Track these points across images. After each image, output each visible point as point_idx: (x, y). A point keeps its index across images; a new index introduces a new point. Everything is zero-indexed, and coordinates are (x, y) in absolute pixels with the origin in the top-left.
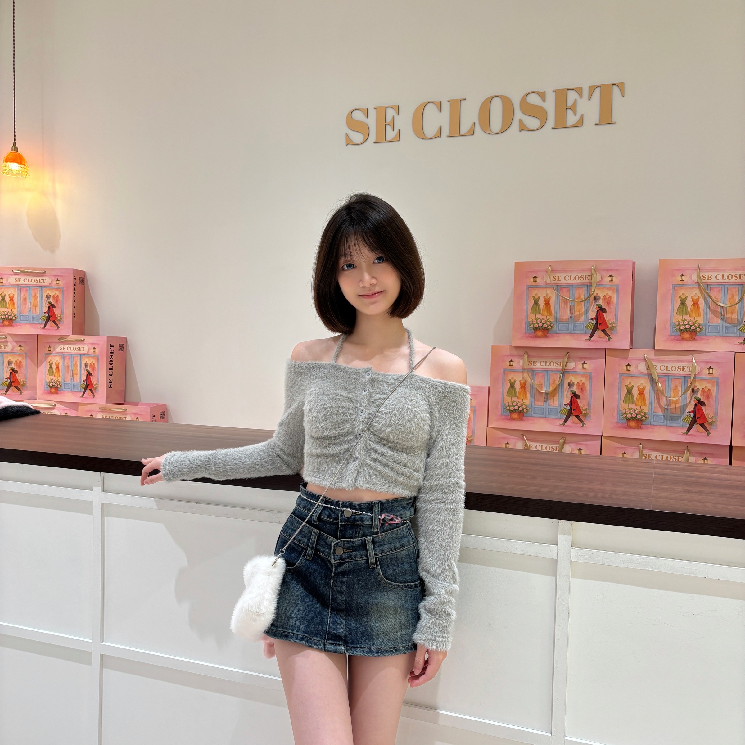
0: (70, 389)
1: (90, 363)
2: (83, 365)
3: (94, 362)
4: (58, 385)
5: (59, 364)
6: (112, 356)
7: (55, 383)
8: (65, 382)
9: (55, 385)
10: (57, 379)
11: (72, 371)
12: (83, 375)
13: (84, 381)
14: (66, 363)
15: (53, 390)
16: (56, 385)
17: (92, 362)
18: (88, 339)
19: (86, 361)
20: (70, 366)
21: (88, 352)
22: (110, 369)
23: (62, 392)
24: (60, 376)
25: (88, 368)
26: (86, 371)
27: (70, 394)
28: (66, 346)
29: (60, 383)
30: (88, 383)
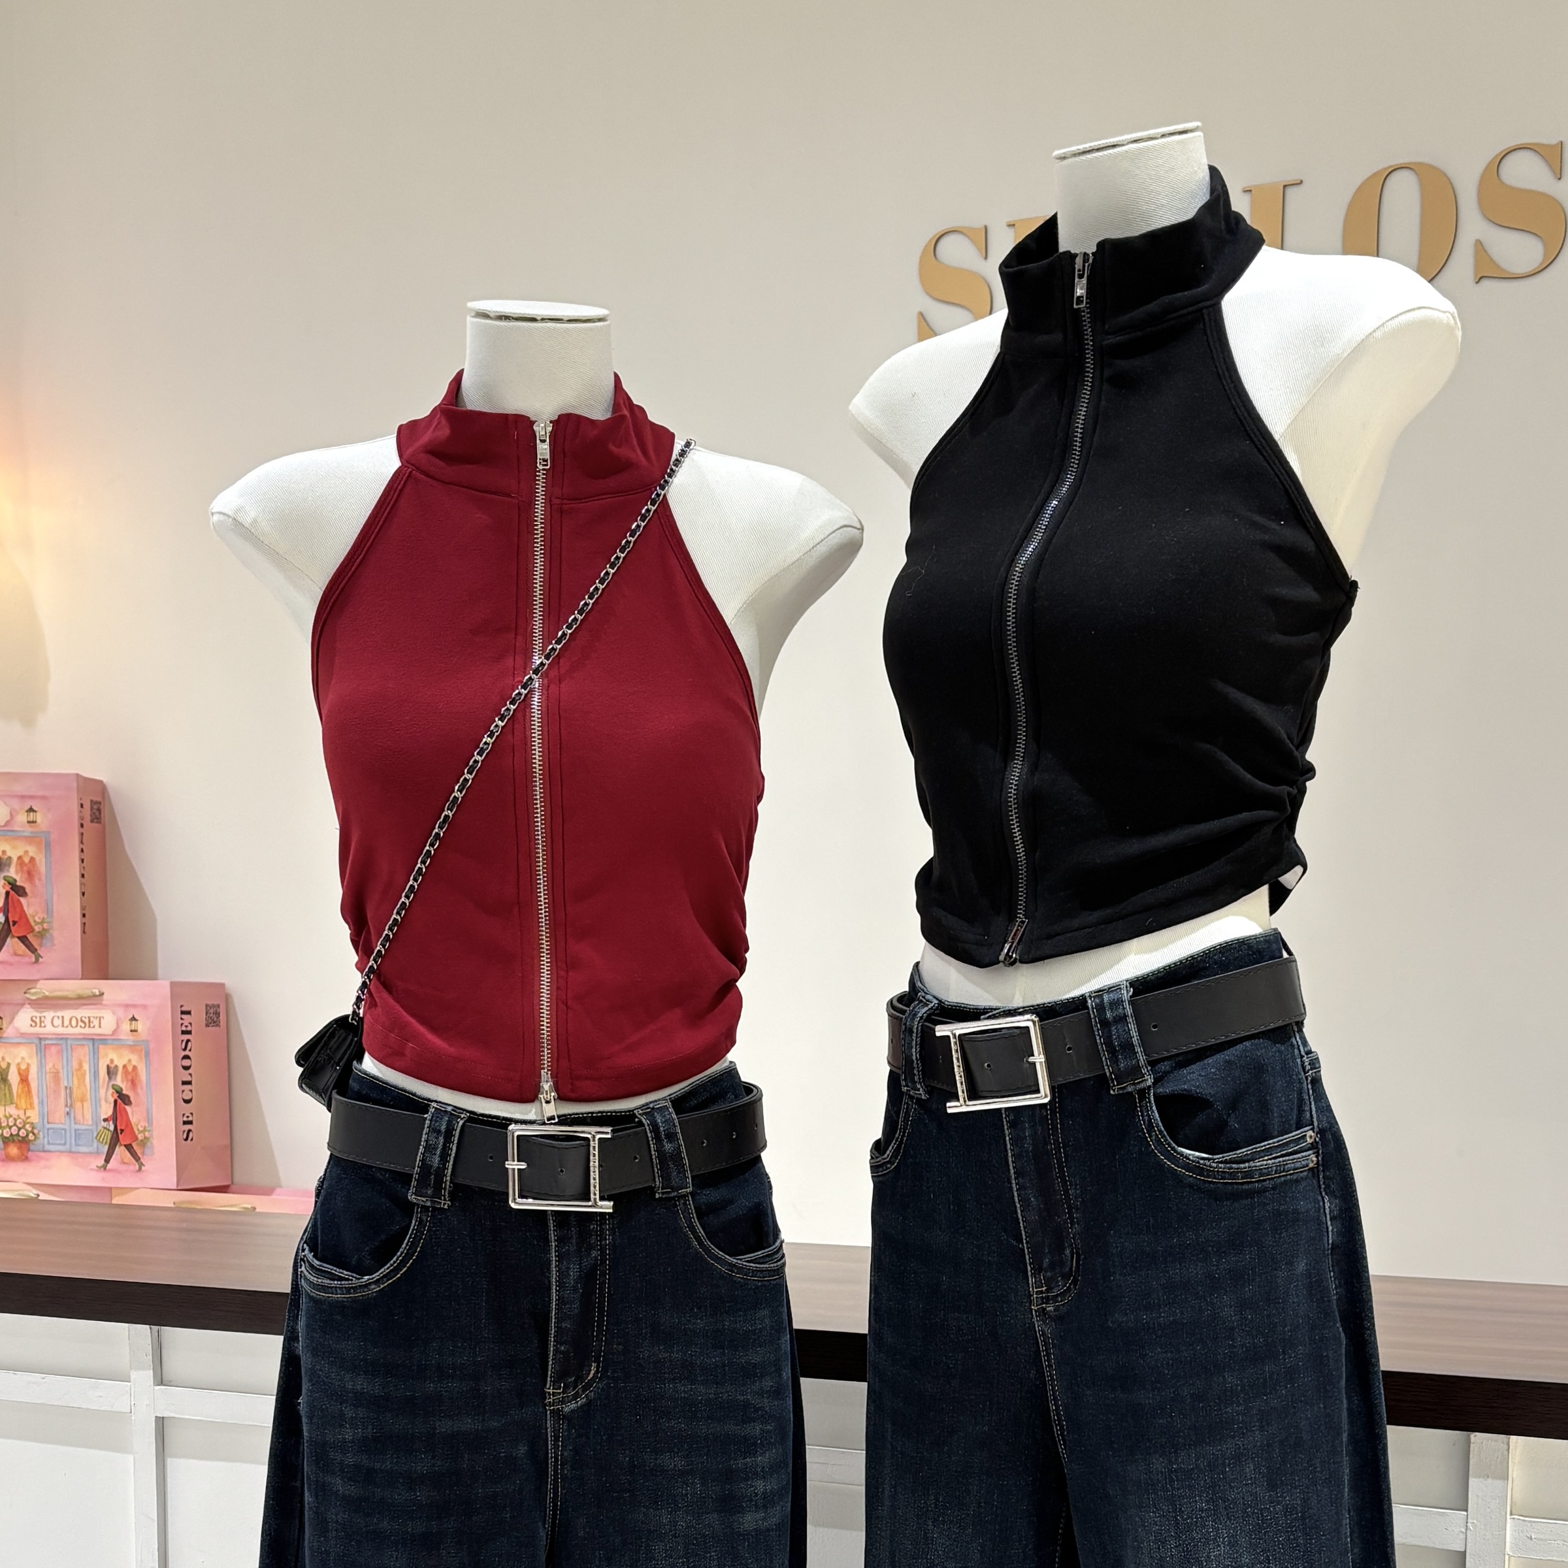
0: (65, 1144)
2: (103, 1072)
4: (27, 1135)
5: (28, 1069)
6: (188, 1041)
7: (19, 1129)
9: (18, 1135)
12: (103, 1102)
13: (105, 1120)
14: (49, 1066)
15: (13, 1150)
16: (23, 1133)
17: (130, 1061)
18: (115, 990)
19: (112, 1061)
21: (115, 1032)
22: (184, 1083)
23: (43, 1154)
24: (32, 1106)
26: (111, 1091)
27: (65, 1161)
28: (49, 1015)
29: (33, 1128)
30: (119, 1128)
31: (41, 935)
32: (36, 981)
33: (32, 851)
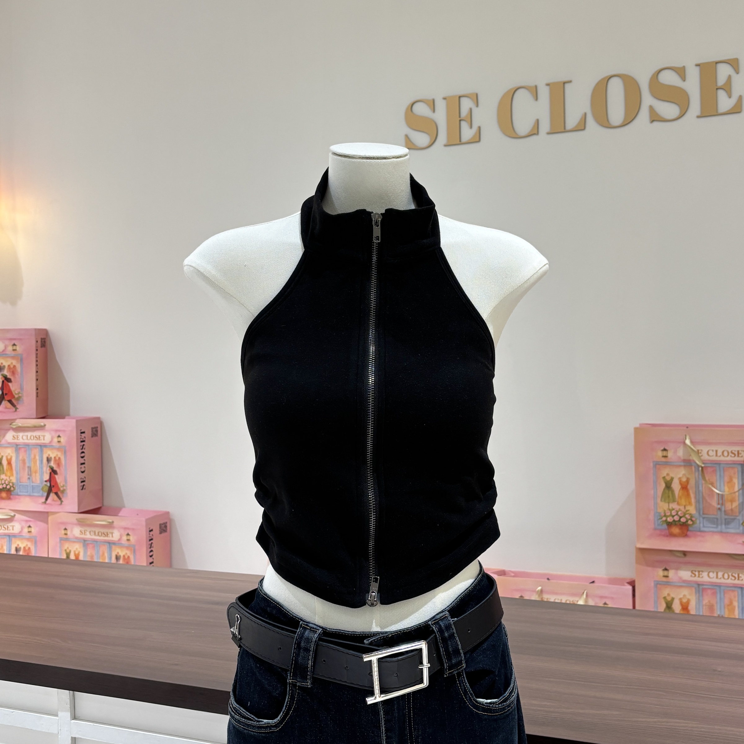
0: (27, 492)
1: (55, 458)
3: (59, 456)
4: (11, 488)
5: (11, 458)
6: (84, 445)
7: (7, 485)
8: (21, 484)
9: (6, 488)
10: (8, 479)
11: (29, 468)
12: (45, 473)
14: (21, 457)
15: (4, 495)
16: (8, 487)
17: (57, 455)
18: (51, 424)
19: (49, 455)
20: (27, 461)
21: (50, 442)
22: (82, 464)
23: (17, 496)
24: (12, 475)
25: (52, 464)
26: (48, 468)
27: (27, 499)
28: (21, 434)
29: (13, 485)
30: (52, 485)
31: (18, 399)
32: (15, 419)
33: (14, 362)
